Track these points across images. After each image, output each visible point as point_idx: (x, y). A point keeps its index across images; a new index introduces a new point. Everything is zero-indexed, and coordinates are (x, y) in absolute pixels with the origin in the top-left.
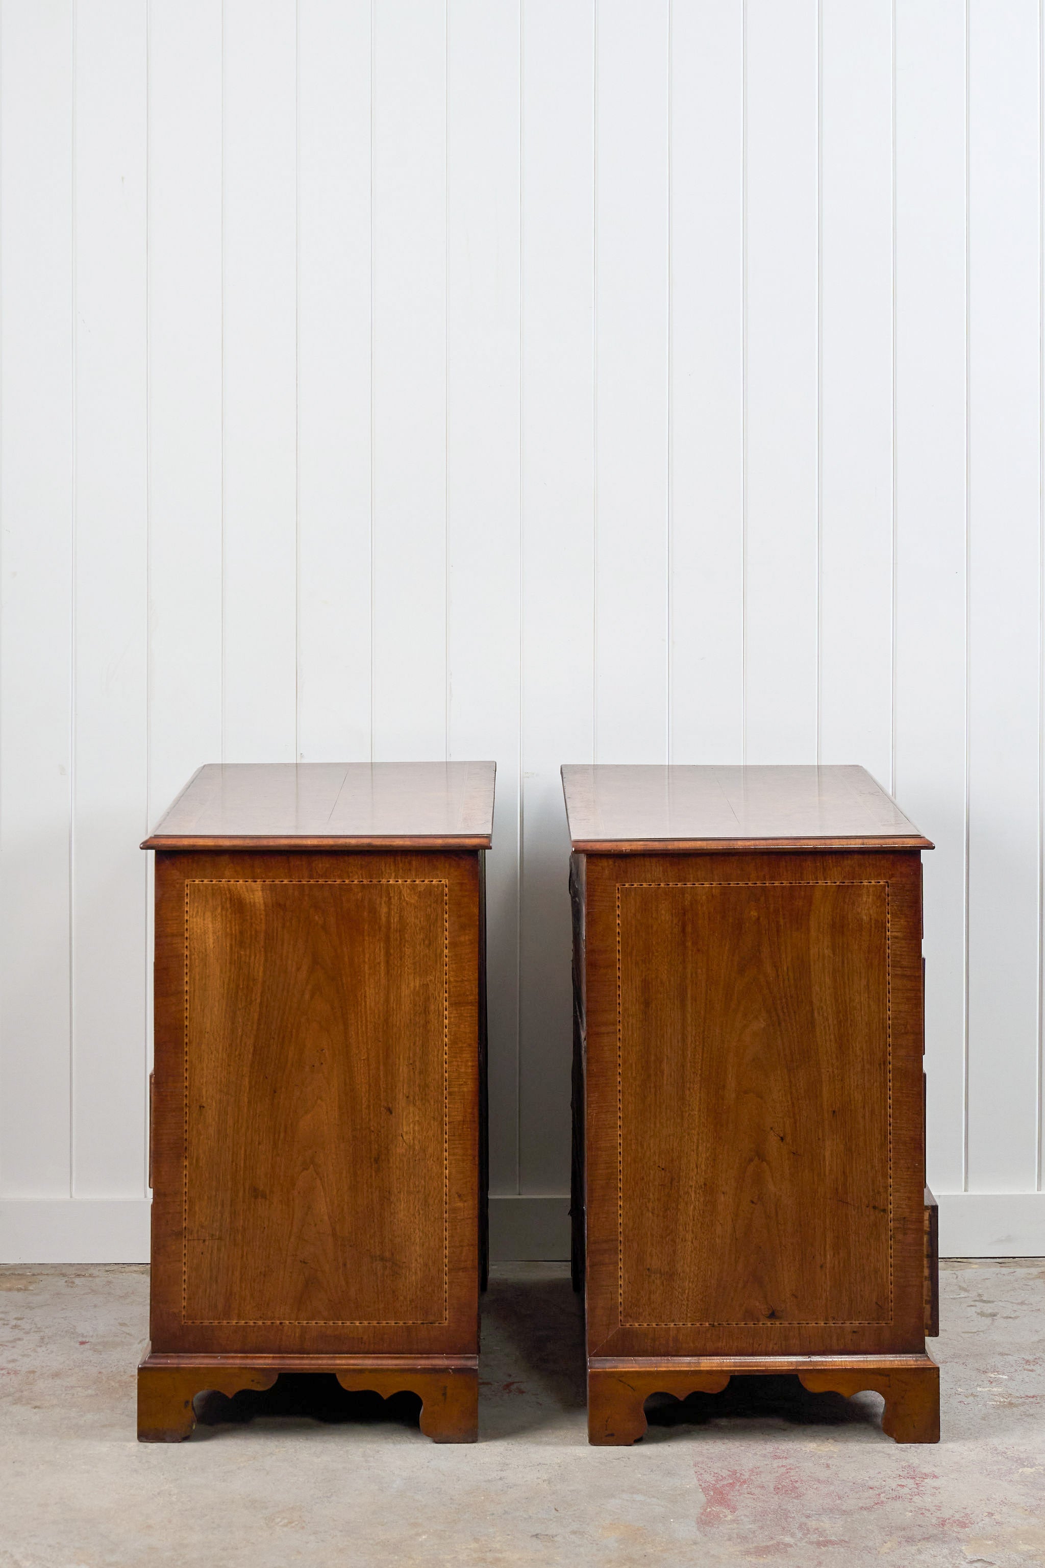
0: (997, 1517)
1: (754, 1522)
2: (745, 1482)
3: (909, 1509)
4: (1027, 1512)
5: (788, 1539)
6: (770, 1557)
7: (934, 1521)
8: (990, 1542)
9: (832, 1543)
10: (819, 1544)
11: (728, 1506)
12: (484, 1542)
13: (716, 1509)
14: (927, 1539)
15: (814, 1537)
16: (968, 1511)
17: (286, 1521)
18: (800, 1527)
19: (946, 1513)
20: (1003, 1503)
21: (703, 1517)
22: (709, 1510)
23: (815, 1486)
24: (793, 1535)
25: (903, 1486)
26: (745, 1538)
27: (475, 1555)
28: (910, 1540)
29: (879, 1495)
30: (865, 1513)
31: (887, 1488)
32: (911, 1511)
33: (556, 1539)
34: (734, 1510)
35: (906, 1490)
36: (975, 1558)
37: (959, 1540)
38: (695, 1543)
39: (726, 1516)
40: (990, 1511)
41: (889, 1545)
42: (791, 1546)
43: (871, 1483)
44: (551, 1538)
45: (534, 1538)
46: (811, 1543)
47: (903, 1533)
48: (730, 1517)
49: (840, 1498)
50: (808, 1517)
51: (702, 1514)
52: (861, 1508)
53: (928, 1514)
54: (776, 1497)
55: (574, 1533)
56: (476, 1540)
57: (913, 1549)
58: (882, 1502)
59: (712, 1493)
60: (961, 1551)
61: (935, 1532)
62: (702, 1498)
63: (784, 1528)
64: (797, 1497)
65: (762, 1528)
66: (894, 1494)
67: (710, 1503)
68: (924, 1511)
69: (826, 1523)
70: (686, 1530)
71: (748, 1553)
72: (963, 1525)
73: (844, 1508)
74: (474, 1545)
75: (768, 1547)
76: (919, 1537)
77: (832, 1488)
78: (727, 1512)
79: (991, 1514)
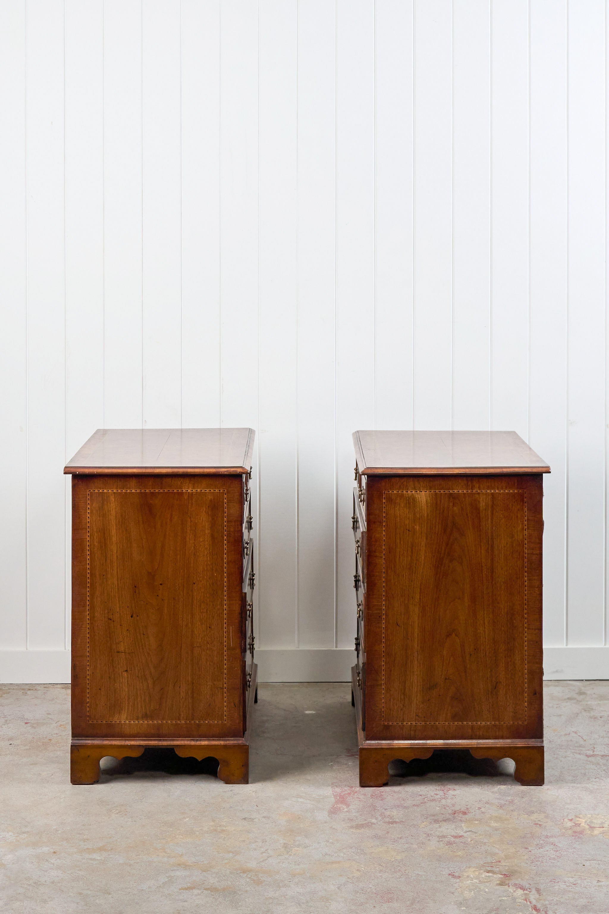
0: (483, 809)
1: (358, 812)
2: (356, 792)
3: (439, 805)
4: (498, 808)
5: (374, 821)
6: (363, 830)
7: (450, 812)
8: (477, 822)
9: (396, 822)
10: (389, 823)
11: (346, 804)
12: (217, 822)
13: (340, 805)
14: (445, 821)
15: (387, 820)
16: (468, 807)
17: (118, 811)
18: (381, 815)
19: (457, 808)
20: (487, 803)
21: (332, 810)
22: (335, 806)
23: (392, 795)
24: (376, 819)
25: (437, 794)
26: (352, 820)
27: (212, 828)
28: (436, 821)
29: (424, 799)
30: (416, 807)
31: (429, 795)
32: (439, 807)
33: (255, 820)
34: (348, 805)
35: (438, 796)
36: (468, 830)
37: (461, 821)
38: (326, 822)
39: (343, 809)
40: (479, 806)
41: (425, 823)
42: (375, 824)
43: (421, 793)
44: (252, 820)
45: (243, 820)
46: (385, 822)
47: (433, 817)
48: (346, 810)
49: (404, 800)
50: (386, 809)
51: (332, 808)
52: (414, 805)
53: (447, 808)
54: (371, 800)
55: (264, 817)
56: (213, 821)
57: (437, 825)
58: (425, 802)
59: (338, 798)
60: (461, 826)
61: (450, 817)
62: (333, 800)
63: (372, 815)
64: (382, 800)
65: (361, 815)
66: (432, 798)
67: (336, 802)
68: (445, 807)
69: (395, 813)
70: (322, 816)
71: (352, 827)
72: (465, 813)
73: (405, 805)
74: (212, 823)
75: (363, 824)
76: (441, 819)
77: (400, 795)
78: (344, 807)
79: (480, 808)
